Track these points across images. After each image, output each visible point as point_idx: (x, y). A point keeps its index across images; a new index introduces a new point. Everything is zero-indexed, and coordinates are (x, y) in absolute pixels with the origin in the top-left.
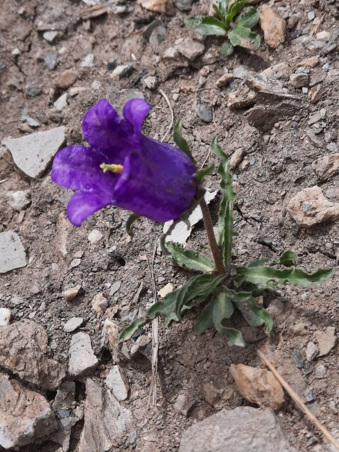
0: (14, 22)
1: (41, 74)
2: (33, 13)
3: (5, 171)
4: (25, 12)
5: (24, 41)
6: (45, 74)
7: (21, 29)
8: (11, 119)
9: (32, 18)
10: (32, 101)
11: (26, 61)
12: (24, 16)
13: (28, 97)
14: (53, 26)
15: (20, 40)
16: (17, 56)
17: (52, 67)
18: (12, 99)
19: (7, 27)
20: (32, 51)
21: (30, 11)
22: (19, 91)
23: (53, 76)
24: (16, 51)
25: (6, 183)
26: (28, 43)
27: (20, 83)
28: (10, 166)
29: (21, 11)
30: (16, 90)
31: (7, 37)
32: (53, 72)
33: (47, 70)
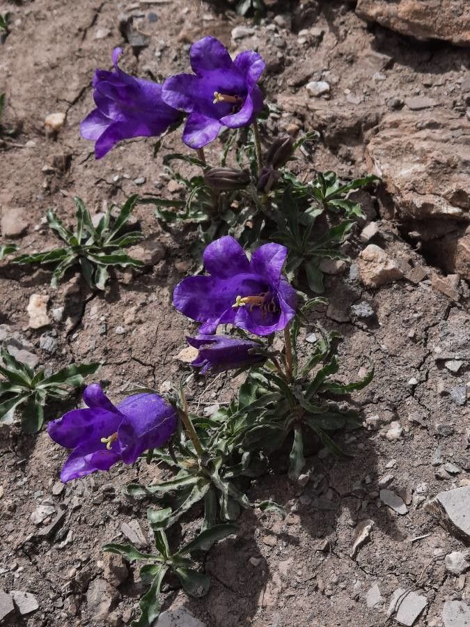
0: (403, 346)
1: (448, 409)
2: (423, 335)
3: (428, 524)
4: (415, 335)
5: (419, 368)
6: (453, 409)
7: (413, 354)
8: (419, 461)
9: (423, 340)
10: (445, 442)
11: (426, 393)
12: (414, 339)
13: (438, 436)
14: (457, 355)
15: (413, 367)
16: (414, 386)
17: (461, 402)
18: (416, 437)
19: (397, 352)
20: (430, 381)
21: (421, 334)
22: (423, 428)
23: (464, 412)
24: (413, 381)
25: (429, 538)
26: (425, 372)
27: (424, 419)
28: (434, 520)
29: (411, 334)
30: (420, 426)
31: (397, 363)
32: (462, 407)
33: (453, 404)
